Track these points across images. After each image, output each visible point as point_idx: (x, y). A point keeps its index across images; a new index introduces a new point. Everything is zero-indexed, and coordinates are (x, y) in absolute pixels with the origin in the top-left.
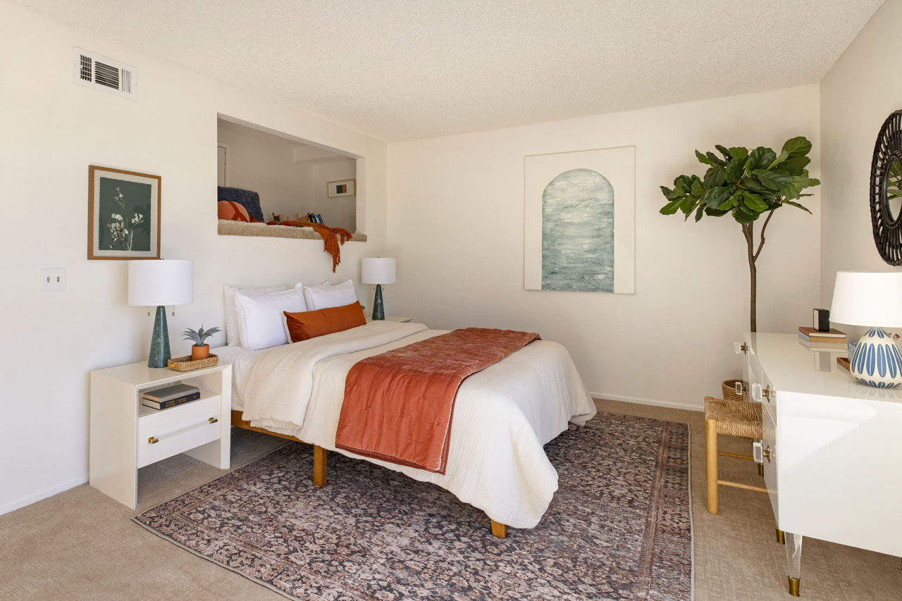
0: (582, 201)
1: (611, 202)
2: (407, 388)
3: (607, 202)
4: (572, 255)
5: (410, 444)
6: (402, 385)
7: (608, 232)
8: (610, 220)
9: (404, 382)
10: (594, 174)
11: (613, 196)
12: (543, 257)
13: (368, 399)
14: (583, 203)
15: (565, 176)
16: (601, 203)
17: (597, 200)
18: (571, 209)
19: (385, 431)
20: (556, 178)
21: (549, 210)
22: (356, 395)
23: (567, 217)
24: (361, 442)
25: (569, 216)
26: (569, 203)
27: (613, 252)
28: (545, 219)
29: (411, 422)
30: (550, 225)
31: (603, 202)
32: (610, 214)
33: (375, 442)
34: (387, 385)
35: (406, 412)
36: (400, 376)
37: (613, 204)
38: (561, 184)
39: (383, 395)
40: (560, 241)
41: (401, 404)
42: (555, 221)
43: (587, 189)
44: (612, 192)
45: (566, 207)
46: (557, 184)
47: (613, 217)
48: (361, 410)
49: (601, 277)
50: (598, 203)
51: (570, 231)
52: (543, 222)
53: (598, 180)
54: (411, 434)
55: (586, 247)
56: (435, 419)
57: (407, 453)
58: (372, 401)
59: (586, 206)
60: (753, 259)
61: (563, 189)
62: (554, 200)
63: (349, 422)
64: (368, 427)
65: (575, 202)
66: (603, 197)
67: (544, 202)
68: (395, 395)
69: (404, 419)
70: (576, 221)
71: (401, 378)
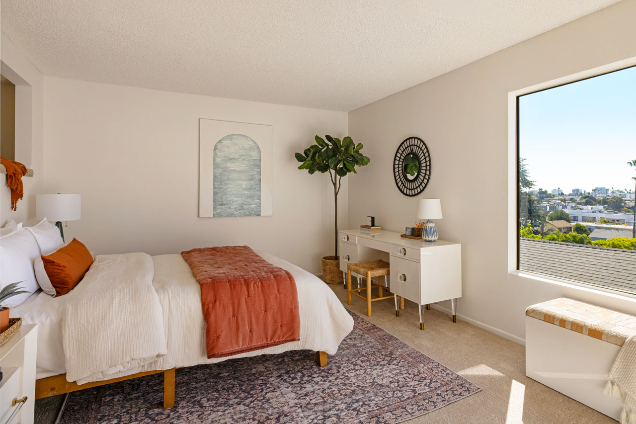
0: (241, 156)
1: (259, 159)
2: (263, 290)
3: (257, 158)
4: (235, 192)
5: (276, 329)
6: (258, 290)
7: (257, 177)
8: (259, 170)
9: (258, 287)
10: (249, 139)
11: (260, 155)
12: (214, 193)
13: (234, 308)
14: (242, 158)
15: (230, 137)
16: (253, 158)
17: (251, 156)
18: (234, 161)
19: (254, 327)
20: (223, 138)
21: (218, 160)
22: (221, 308)
23: (231, 166)
24: (237, 343)
25: (233, 165)
26: (232, 156)
27: (260, 190)
28: (215, 166)
29: (274, 313)
30: (219, 171)
31: (255, 158)
32: (259, 166)
33: (248, 339)
34: (246, 293)
35: (269, 307)
36: (252, 284)
37: (260, 160)
38: (227, 142)
39: (246, 301)
40: (226, 182)
41: (263, 303)
42: (223, 168)
43: (244, 149)
44: (260, 152)
45: (231, 159)
46: (224, 142)
47: (260, 168)
48: (229, 319)
49: (253, 206)
50: (251, 158)
51: (234, 176)
52: (214, 169)
53: (251, 143)
54: (275, 322)
55: (244, 186)
56: (292, 305)
57: (277, 336)
58: (238, 308)
59: (244, 160)
60: (336, 194)
61: (228, 146)
62: (222, 153)
63: (222, 331)
64: (241, 330)
65: (236, 156)
66: (254, 154)
67: (215, 154)
68: (257, 298)
69: (268, 313)
70: (237, 169)
71: (254, 285)
